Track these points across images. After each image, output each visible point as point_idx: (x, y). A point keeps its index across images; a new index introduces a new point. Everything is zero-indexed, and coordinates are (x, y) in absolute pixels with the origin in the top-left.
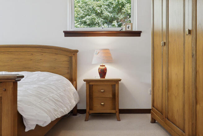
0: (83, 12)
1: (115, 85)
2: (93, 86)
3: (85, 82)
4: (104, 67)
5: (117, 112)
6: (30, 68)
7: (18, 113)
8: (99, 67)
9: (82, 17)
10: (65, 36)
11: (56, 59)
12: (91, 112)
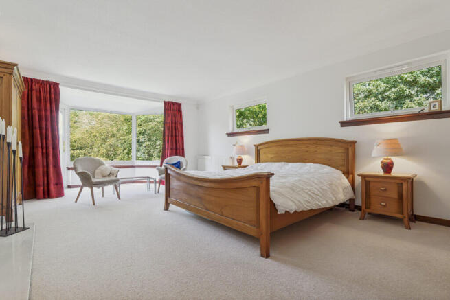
0: (385, 85)
1: (402, 184)
2: (371, 183)
3: (360, 177)
4: (389, 161)
5: (405, 217)
6: (306, 159)
7: (271, 200)
8: (382, 159)
9: (385, 91)
10: (341, 126)
11: (331, 151)
12: (368, 211)
